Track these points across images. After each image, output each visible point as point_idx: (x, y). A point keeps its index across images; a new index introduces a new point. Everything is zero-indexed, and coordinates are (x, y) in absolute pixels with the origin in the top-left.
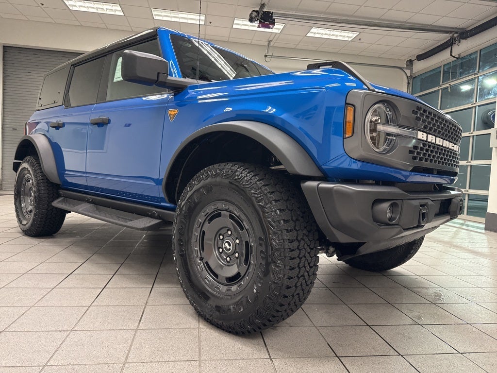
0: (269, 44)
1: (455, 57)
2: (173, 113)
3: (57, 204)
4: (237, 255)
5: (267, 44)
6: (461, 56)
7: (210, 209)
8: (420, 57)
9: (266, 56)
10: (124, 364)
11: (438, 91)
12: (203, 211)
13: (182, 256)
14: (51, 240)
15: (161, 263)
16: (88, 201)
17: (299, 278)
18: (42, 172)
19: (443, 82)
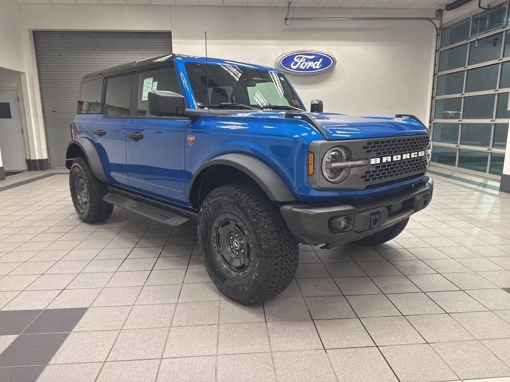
0: (289, 5)
1: (484, 9)
2: (191, 139)
3: (107, 199)
4: (243, 251)
5: (287, 5)
6: (491, 7)
7: (222, 217)
8: (450, 7)
9: (286, 19)
10: (170, 328)
11: (466, 44)
12: (217, 219)
13: (205, 250)
14: (104, 226)
15: (194, 245)
16: (132, 198)
17: (282, 270)
18: (91, 172)
19: (471, 35)
